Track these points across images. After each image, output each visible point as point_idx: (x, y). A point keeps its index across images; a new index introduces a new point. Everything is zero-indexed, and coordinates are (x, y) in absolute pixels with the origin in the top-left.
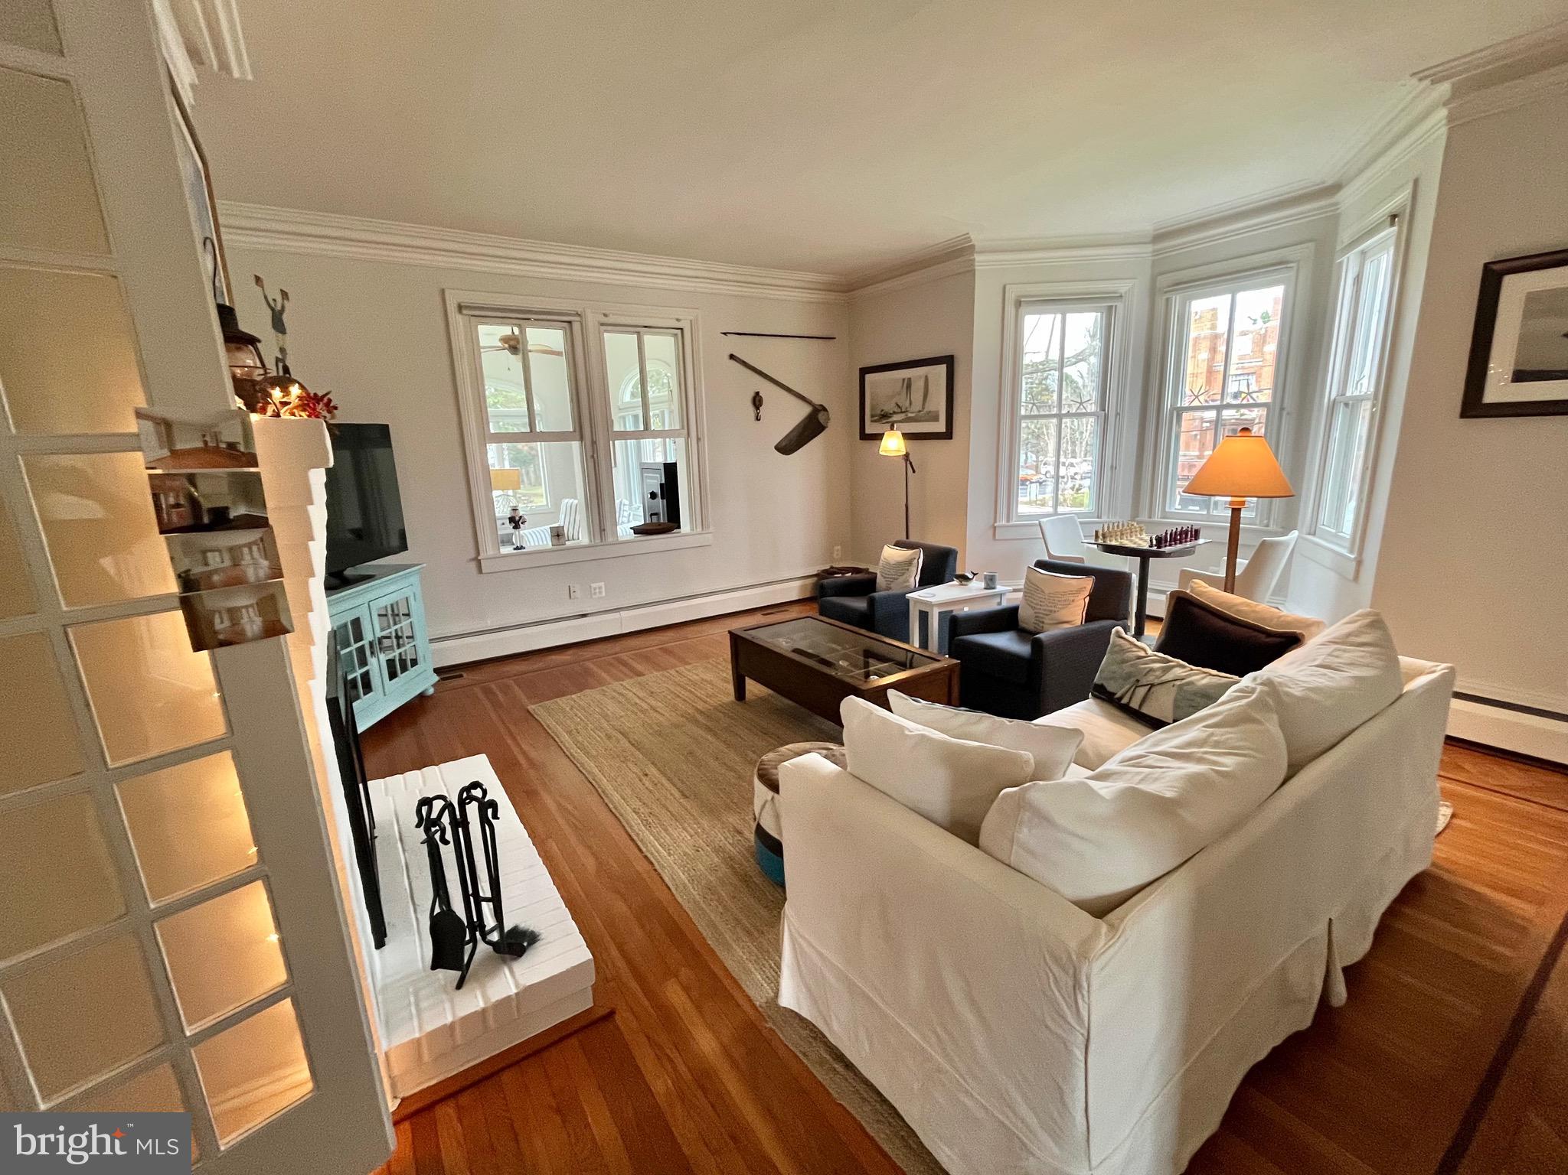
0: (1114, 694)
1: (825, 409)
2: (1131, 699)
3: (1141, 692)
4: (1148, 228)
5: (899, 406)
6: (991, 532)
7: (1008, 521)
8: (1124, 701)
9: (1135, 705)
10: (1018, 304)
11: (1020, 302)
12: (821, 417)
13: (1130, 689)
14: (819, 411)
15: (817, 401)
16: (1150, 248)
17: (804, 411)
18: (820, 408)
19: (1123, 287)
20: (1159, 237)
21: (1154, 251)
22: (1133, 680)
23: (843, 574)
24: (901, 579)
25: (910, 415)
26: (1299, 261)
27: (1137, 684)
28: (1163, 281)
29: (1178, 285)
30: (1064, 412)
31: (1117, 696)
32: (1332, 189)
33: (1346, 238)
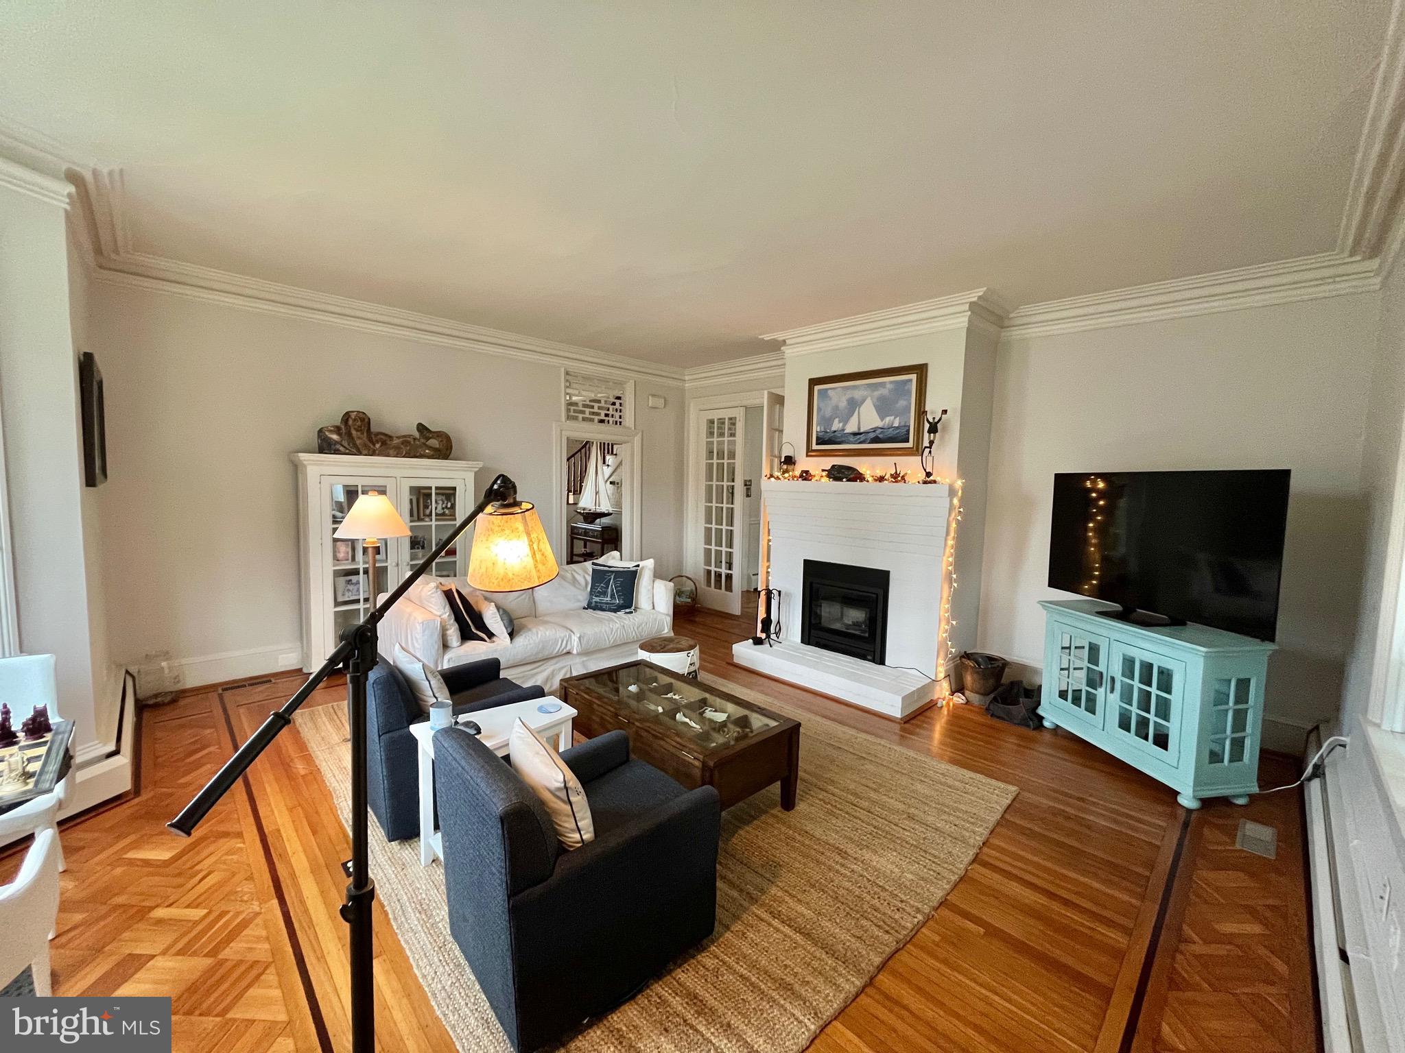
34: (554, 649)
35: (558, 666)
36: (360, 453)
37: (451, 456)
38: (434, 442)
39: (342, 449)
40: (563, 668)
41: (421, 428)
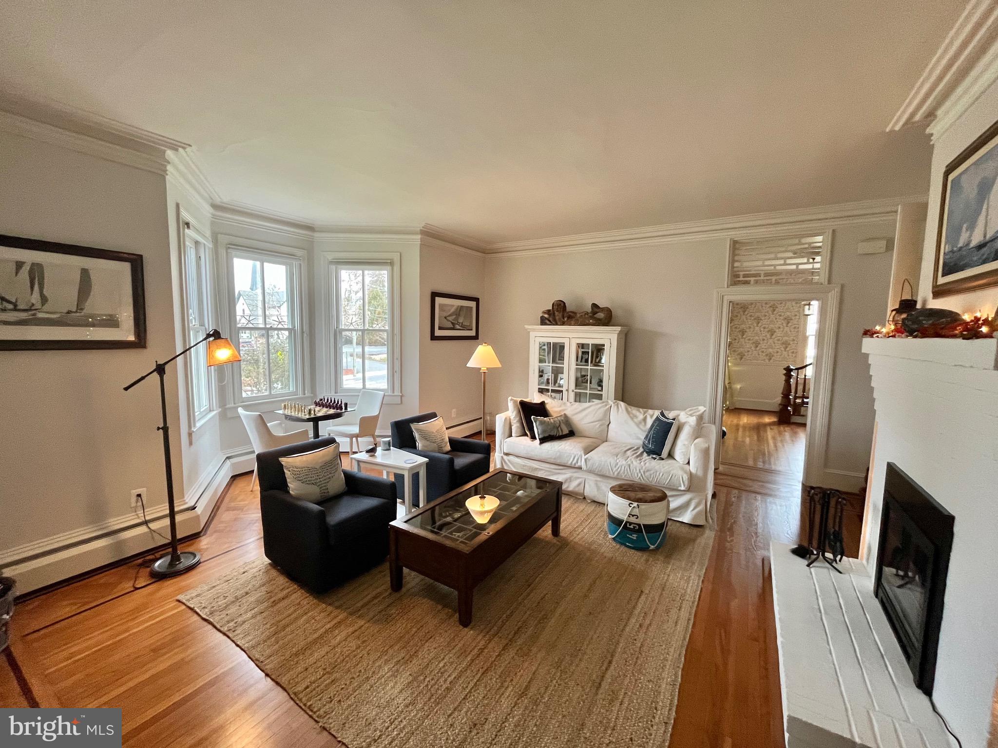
3: (559, 429)
7: (194, 425)
8: (558, 435)
9: (561, 433)
16: (211, 210)
22: (556, 427)
26: (299, 257)
28: (222, 238)
29: (232, 245)
32: (310, 228)
33: (330, 257)
34: (569, 461)
35: (576, 475)
36: (557, 324)
37: (611, 324)
38: (601, 315)
39: (548, 322)
40: (579, 478)
41: (594, 306)
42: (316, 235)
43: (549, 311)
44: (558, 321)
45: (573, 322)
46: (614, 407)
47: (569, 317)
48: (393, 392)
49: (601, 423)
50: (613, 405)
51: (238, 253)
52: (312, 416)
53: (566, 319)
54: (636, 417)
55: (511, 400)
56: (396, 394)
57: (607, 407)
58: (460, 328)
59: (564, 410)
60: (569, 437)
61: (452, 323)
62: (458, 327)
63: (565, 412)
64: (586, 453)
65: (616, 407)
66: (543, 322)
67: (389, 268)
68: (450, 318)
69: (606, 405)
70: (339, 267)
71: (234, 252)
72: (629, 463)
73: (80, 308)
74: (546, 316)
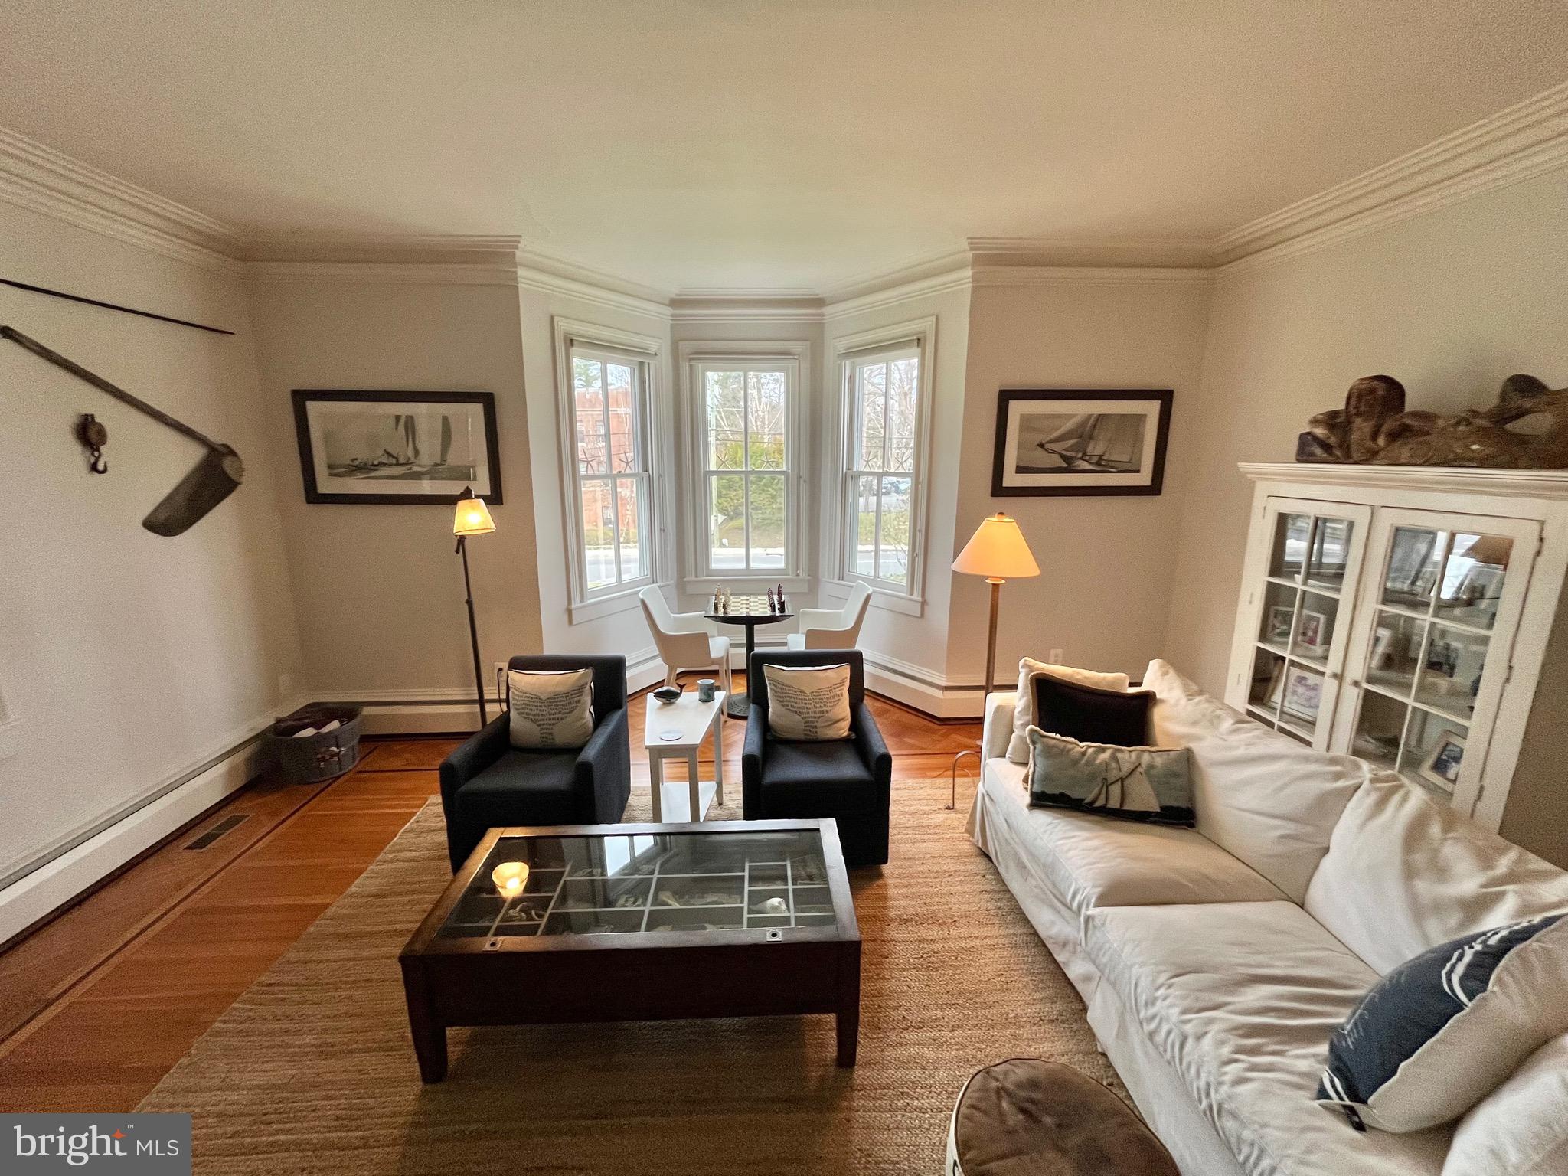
0: (1083, 800)
1: (232, 453)
2: (1107, 799)
3: (1116, 790)
4: (673, 291)
5: (390, 455)
6: (566, 617)
7: (582, 600)
8: (1099, 803)
9: (1114, 803)
10: (570, 342)
11: (572, 340)
12: (228, 464)
13: (1102, 788)
14: (224, 455)
15: (216, 437)
16: (669, 311)
17: (195, 454)
18: (224, 450)
19: (653, 345)
20: (676, 303)
21: (672, 316)
22: (1099, 779)
23: (318, 726)
24: (570, 718)
25: (416, 469)
26: (799, 355)
27: (1106, 784)
28: (685, 347)
29: (699, 354)
30: (615, 472)
31: (1086, 801)
32: (819, 302)
33: (842, 345)
42: (827, 310)
43: (1334, 414)
44: (1353, 448)
45: (1405, 453)
46: (1368, 793)
47: (1400, 434)
48: (912, 594)
49: (1290, 828)
50: (1366, 784)
51: (710, 364)
52: (721, 613)
53: (1381, 441)
54: (1442, 872)
55: (1025, 665)
56: (914, 597)
57: (1341, 784)
58: (1088, 466)
59: (1198, 738)
60: (1154, 823)
61: (1064, 458)
62: (1085, 465)
63: (1192, 745)
64: (1104, 900)
65: (1374, 797)
66: (1309, 449)
67: (916, 350)
68: (1058, 447)
69: (1338, 776)
70: (858, 360)
71: (699, 366)
72: (1188, 1028)
73: (444, 460)
74: (1320, 431)
